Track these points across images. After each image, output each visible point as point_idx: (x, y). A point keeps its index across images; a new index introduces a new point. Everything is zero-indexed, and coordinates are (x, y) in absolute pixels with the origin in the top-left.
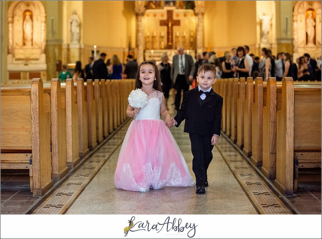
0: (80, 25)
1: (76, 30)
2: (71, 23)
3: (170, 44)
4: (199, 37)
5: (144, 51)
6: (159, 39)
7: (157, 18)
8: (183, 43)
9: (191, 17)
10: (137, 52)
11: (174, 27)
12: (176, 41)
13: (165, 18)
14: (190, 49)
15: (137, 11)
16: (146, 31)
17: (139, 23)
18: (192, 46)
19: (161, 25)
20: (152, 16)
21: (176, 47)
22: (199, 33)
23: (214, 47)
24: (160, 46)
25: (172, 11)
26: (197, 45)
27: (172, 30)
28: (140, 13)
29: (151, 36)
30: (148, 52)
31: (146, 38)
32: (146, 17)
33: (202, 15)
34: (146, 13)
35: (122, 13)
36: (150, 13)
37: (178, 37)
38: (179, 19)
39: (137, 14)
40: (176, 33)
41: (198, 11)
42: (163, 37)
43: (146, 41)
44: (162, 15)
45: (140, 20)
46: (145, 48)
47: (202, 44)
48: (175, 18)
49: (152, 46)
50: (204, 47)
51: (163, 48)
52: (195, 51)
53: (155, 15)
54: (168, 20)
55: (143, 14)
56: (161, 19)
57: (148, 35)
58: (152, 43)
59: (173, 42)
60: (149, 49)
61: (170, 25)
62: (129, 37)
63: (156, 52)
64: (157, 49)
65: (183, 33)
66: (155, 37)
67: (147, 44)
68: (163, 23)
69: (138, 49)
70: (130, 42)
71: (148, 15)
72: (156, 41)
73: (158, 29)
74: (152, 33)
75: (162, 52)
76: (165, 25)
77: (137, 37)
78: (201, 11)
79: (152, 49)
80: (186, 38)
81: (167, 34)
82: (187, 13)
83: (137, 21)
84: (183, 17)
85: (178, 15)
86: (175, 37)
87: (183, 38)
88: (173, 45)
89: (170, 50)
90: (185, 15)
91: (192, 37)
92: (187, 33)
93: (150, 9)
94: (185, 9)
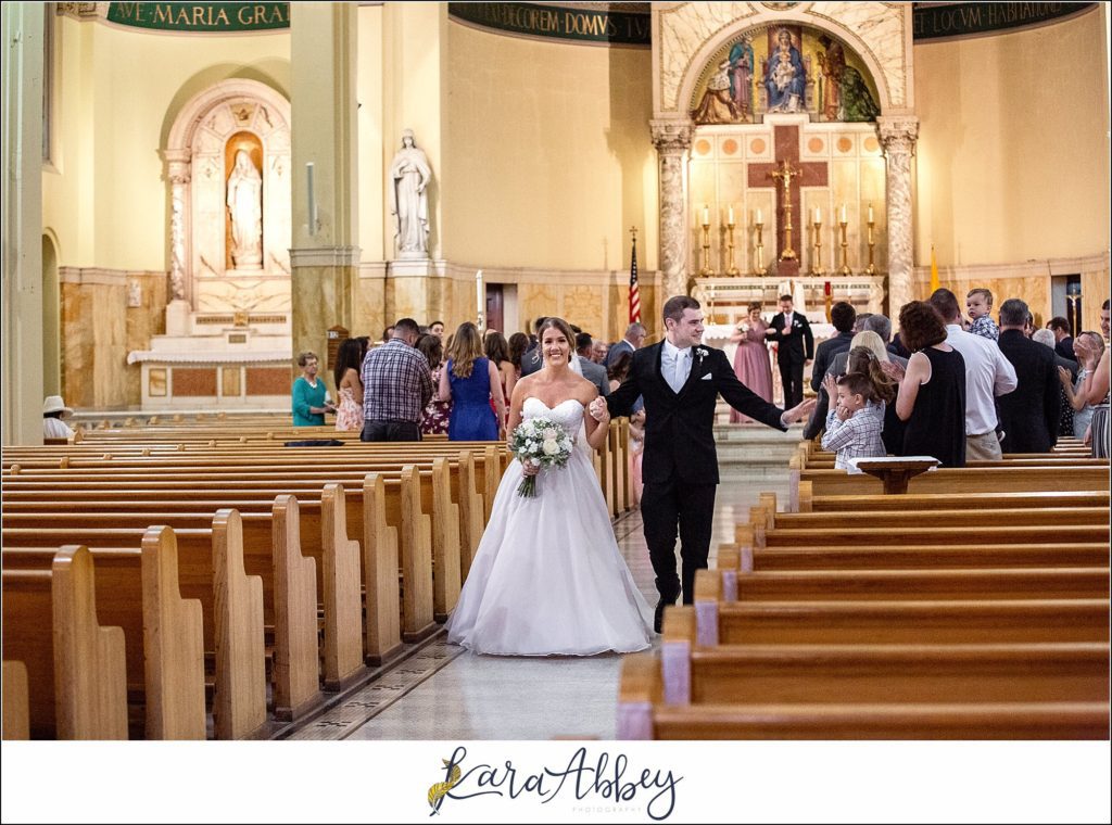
0: (430, 190)
1: (414, 206)
2: (397, 181)
3: (789, 253)
4: (897, 229)
5: (690, 285)
6: (746, 236)
7: (737, 154)
8: (837, 250)
9: (865, 153)
10: (664, 285)
11: (803, 190)
12: (810, 243)
13: (768, 156)
14: (866, 273)
15: (658, 128)
16: (698, 206)
17: (669, 175)
18: (871, 262)
19: (752, 183)
20: (718, 151)
21: (810, 267)
22: (895, 210)
23: (956, 263)
24: (751, 263)
25: (796, 128)
26: (891, 257)
27: (796, 201)
28: (670, 139)
29: (718, 225)
30: (703, 286)
31: (696, 233)
32: (694, 153)
33: (906, 141)
34: (696, 140)
35: (604, 141)
36: (710, 140)
37: (817, 226)
38: (822, 160)
39: (659, 144)
40: (810, 211)
41: (891, 128)
42: (759, 227)
43: (697, 243)
44: (758, 146)
45: (673, 167)
46: (692, 273)
47: (909, 253)
48: (806, 155)
49: (723, 263)
50: (916, 265)
51: (764, 271)
52: (882, 278)
53: (730, 147)
54: (781, 163)
55: (683, 143)
56: (752, 161)
57: (706, 223)
58: (722, 251)
59: (800, 245)
60: (707, 277)
61: (787, 183)
62: (633, 230)
63: (733, 288)
64: (738, 275)
65: (836, 210)
66: (731, 227)
67: (701, 256)
68: (760, 175)
69: (666, 276)
70: (634, 249)
71: (705, 147)
72: (735, 243)
73: (740, 198)
74: (722, 212)
75: (759, 287)
76: (770, 181)
77: (662, 227)
78: (905, 128)
79: (719, 276)
80: (849, 231)
81: (774, 215)
82: (851, 137)
83: (664, 170)
84: (837, 153)
85: (816, 145)
86: (808, 228)
87: (836, 231)
88: (799, 256)
89: (788, 278)
90: (845, 144)
91: (871, 225)
92: (852, 208)
93: (709, 123)
94: (845, 121)
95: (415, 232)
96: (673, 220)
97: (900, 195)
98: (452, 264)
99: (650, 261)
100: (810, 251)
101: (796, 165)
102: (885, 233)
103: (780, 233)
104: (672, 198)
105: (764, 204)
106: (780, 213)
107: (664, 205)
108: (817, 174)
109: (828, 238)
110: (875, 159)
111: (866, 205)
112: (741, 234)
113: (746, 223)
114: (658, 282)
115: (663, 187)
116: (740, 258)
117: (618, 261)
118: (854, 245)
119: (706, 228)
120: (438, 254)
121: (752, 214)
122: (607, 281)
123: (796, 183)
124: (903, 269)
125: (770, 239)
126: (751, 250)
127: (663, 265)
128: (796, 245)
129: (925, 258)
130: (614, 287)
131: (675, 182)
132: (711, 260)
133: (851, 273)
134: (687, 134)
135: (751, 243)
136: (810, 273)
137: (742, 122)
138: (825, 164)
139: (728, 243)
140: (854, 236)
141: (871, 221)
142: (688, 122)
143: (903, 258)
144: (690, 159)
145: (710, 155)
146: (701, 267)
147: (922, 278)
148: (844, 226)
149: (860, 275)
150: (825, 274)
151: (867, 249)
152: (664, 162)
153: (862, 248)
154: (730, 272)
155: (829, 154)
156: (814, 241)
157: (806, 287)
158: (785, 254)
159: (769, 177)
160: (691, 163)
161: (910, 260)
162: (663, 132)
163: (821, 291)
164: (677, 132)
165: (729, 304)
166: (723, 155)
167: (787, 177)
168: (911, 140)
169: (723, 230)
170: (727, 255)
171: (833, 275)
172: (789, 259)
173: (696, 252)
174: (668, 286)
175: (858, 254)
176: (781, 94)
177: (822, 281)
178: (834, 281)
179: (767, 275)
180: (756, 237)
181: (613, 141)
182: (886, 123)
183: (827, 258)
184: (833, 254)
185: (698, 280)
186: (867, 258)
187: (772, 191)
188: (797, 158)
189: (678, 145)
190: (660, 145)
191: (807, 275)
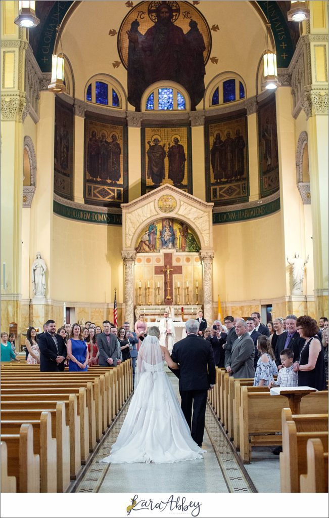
0: (46, 273)
1: (40, 279)
2: (34, 270)
3: (169, 297)
4: (207, 289)
5: (135, 308)
6: (154, 291)
7: (151, 263)
8: (185, 296)
9: (195, 263)
10: (126, 308)
11: (174, 275)
12: (176, 293)
13: (162, 264)
14: (195, 304)
15: (125, 254)
16: (137, 281)
17: (128, 270)
18: (197, 300)
19: (156, 273)
20: (144, 262)
21: (176, 302)
22: (206, 282)
23: (227, 301)
24: (155, 300)
25: (171, 254)
26: (204, 299)
27: (171, 279)
28: (129, 257)
29: (144, 288)
30: (139, 309)
31: (136, 290)
32: (136, 263)
33: (210, 259)
34: (137, 258)
35: (105, 258)
36: (141, 258)
37: (179, 288)
38: (180, 265)
39: (125, 259)
40: (176, 283)
41: (205, 254)
42: (159, 288)
43: (137, 293)
44: (158, 260)
45: (129, 267)
46: (135, 304)
47: (211, 297)
48: (175, 263)
49: (146, 301)
50: (213, 302)
51: (160, 304)
52: (201, 306)
53: (148, 260)
54: (166, 266)
55: (133, 259)
56: (156, 265)
57: (140, 286)
58: (146, 296)
59: (172, 294)
60: (140, 305)
61: (168, 273)
62: (115, 289)
63: (149, 309)
64: (151, 305)
65: (185, 282)
66: (149, 288)
67: (138, 298)
68: (159, 270)
69: (126, 305)
70: (115, 295)
71: (140, 260)
72: (150, 294)
73: (152, 278)
74: (145, 283)
75: (159, 309)
76: (162, 272)
77: (125, 288)
78: (209, 254)
79: (144, 305)
80: (189, 290)
81: (164, 284)
82: (190, 257)
83: (126, 268)
84: (185, 263)
85: (178, 260)
86: (175, 289)
87: (185, 290)
88: (172, 298)
89: (169, 306)
90: (188, 260)
91: (197, 288)
92: (190, 282)
93: (141, 252)
94: (188, 252)
95: (40, 289)
96: (129, 285)
97: (208, 277)
98: (53, 300)
99: (120, 300)
100: (176, 296)
101: (171, 267)
102: (202, 290)
103: (166, 290)
104: (129, 278)
105: (160, 280)
106: (166, 283)
107: (126, 281)
108: (179, 270)
109: (182, 292)
110: (198, 265)
111: (195, 280)
112: (152, 290)
113: (154, 287)
114: (123, 307)
115: (125, 274)
116: (152, 299)
117: (109, 300)
118: (191, 294)
119: (140, 288)
120: (48, 296)
121: (156, 284)
122: (106, 307)
123: (171, 273)
124: (209, 303)
125: (162, 292)
126: (156, 296)
127: (125, 301)
128: (171, 294)
129: (216, 299)
130: (108, 309)
131: (130, 272)
132: (142, 300)
133: (190, 304)
134: (134, 256)
135: (155, 294)
136: (176, 304)
137: (153, 252)
138: (181, 266)
139: (147, 294)
140: (191, 291)
141: (197, 286)
142: (135, 251)
143: (209, 299)
144: (135, 264)
145: (142, 263)
146: (138, 302)
147: (215, 306)
148: (188, 288)
149: (193, 305)
150: (181, 305)
151: (196, 296)
152: (126, 265)
153: (194, 295)
154: (149, 304)
156: (177, 293)
157: (175, 309)
158: (167, 298)
159: (162, 271)
160: (135, 266)
161: (211, 300)
162: (126, 255)
163: (180, 310)
164: (131, 255)
165: (148, 315)
166: (146, 263)
167: (168, 271)
168: (211, 258)
169: (146, 289)
170: (147, 298)
171: (184, 305)
172: (169, 299)
173: (137, 297)
174: (127, 309)
175: (192, 298)
176: (166, 242)
177: (180, 307)
178: (185, 307)
179: (161, 305)
180: (157, 292)
181: (108, 258)
182: (203, 252)
183: (182, 299)
184: (184, 298)
185: (137, 307)
186: (195, 299)
187: (163, 276)
188: (172, 264)
189: (131, 259)
190: (125, 260)
191: (175, 305)
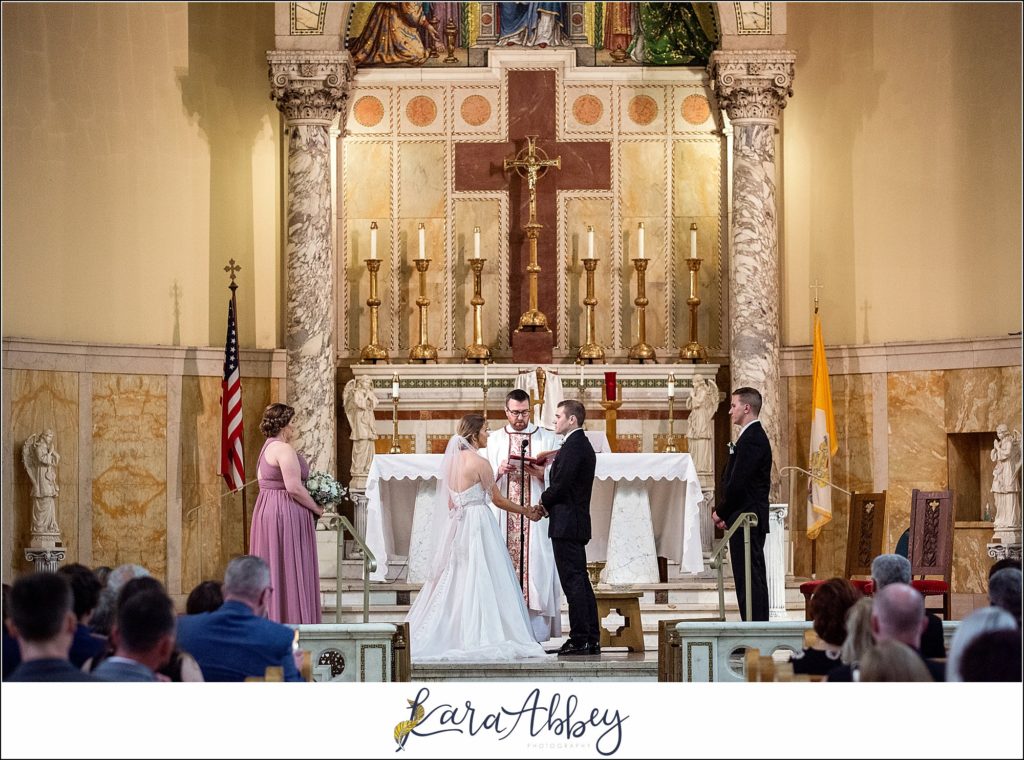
3: (533, 317)
4: (750, 272)
5: (343, 376)
6: (449, 283)
7: (436, 126)
8: (626, 313)
9: (682, 124)
10: (290, 376)
11: (562, 195)
12: (574, 297)
13: (496, 128)
14: (682, 358)
15: (286, 70)
16: (357, 224)
17: (304, 161)
18: (694, 337)
19: (463, 181)
20: (395, 120)
21: (574, 344)
22: (747, 234)
23: (859, 341)
24: (458, 336)
25: (550, 75)
26: (736, 326)
27: (549, 217)
28: (309, 89)
29: (396, 263)
30: (367, 380)
31: (353, 276)
32: (352, 124)
33: (769, 101)
34: (357, 95)
35: (176, 94)
36: (382, 96)
37: (590, 265)
38: (600, 138)
39: (286, 97)
40: (575, 237)
41: (742, 73)
42: (477, 265)
43: (354, 295)
44: (476, 110)
45: (312, 144)
46: (345, 354)
47: (771, 317)
48: (569, 128)
49: (404, 335)
50: (783, 345)
51: (484, 353)
52: (713, 368)
53: (421, 110)
54: (518, 142)
55: (333, 99)
56: (463, 139)
57: (373, 257)
58: (404, 311)
59: (554, 302)
60: (374, 361)
62: (232, 268)
63: (425, 384)
64: (435, 358)
65: (626, 235)
66: (422, 266)
67: (363, 321)
68: (480, 166)
69: (295, 359)
70: (232, 304)
71: (373, 110)
72: (430, 296)
73: (440, 210)
74: (403, 236)
75: (476, 383)
76: (497, 178)
77: (287, 263)
78: (767, 74)
79: (396, 361)
80: (650, 276)
81: (505, 243)
82: (656, 95)
83: (294, 151)
84: (629, 125)
85: (589, 109)
86: (569, 270)
87: (625, 275)
88: (553, 323)
89: (534, 366)
90: (644, 109)
91: (695, 264)
92: (656, 233)
93: (382, 65)
94: (645, 64)
96: (312, 248)
97: (758, 202)
99: (263, 329)
100: (574, 314)
101: (549, 144)
102: (721, 280)
103: (517, 280)
104: (311, 206)
105: (484, 223)
106: (517, 240)
107: (291, 222)
108: (591, 166)
109: (609, 290)
110: (704, 142)
112: (440, 279)
113: (450, 258)
114: (279, 370)
115: (290, 184)
116: (436, 327)
117: (200, 328)
118: (661, 302)
119: (373, 266)
121: (462, 243)
122: (178, 368)
123: (550, 182)
124: (761, 349)
125: (497, 290)
126: (459, 311)
127: (289, 336)
128: (548, 302)
129: (798, 333)
130: (192, 380)
131: (316, 174)
132: (381, 329)
133: (653, 358)
134: (340, 80)
135: (459, 297)
136: (575, 357)
137: (446, 64)
138: (606, 146)
139: (414, 298)
140: (659, 286)
141: (694, 256)
142: (345, 56)
143: (761, 327)
144: (344, 133)
145: (382, 126)
146: (363, 341)
147: (792, 369)
148: (641, 265)
149: (670, 361)
150: (602, 359)
151: (685, 311)
152: (295, 135)
153: (675, 305)
154: (419, 353)
155: (615, 125)
156: (583, 294)
157: (567, 383)
158: (526, 319)
159: (495, 169)
160: (346, 141)
161: (773, 331)
162: (295, 75)
163: (597, 392)
164: (321, 76)
165: (416, 415)
166: (407, 126)
167: (533, 170)
168: (777, 96)
169: (405, 271)
170: (413, 319)
171: (618, 361)
172: (533, 328)
173: (353, 314)
174: (300, 379)
175: (666, 320)
176: (522, 11)
177: (598, 371)
178: (624, 372)
179: (492, 358)
180: (469, 287)
181: (194, 96)
182: (732, 67)
183: (607, 327)
184: (617, 319)
185: (356, 368)
186: (684, 329)
187: (503, 196)
188: (553, 133)
189: (322, 101)
190: (288, 103)
191: (567, 360)
